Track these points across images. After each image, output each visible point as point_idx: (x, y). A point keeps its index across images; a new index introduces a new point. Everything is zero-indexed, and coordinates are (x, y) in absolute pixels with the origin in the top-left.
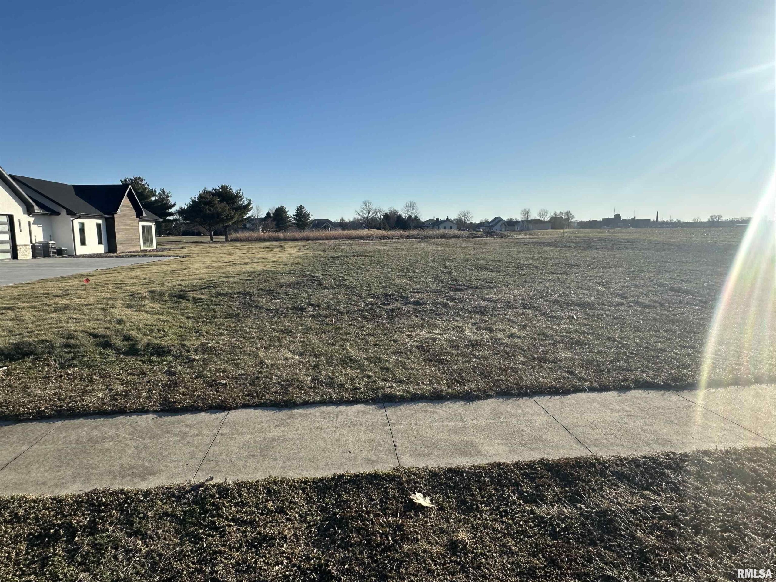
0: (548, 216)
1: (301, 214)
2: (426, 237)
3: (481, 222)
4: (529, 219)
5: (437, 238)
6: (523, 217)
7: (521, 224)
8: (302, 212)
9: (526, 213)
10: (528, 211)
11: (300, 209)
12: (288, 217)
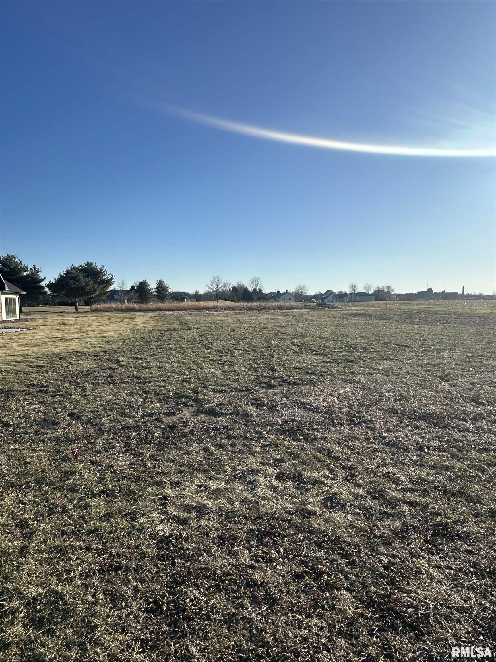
0: (372, 290)
1: (161, 288)
2: (265, 309)
3: (315, 295)
4: (356, 292)
5: (275, 309)
6: (351, 290)
7: (349, 296)
8: (162, 285)
9: (354, 287)
10: (355, 286)
11: (160, 283)
12: (150, 290)
